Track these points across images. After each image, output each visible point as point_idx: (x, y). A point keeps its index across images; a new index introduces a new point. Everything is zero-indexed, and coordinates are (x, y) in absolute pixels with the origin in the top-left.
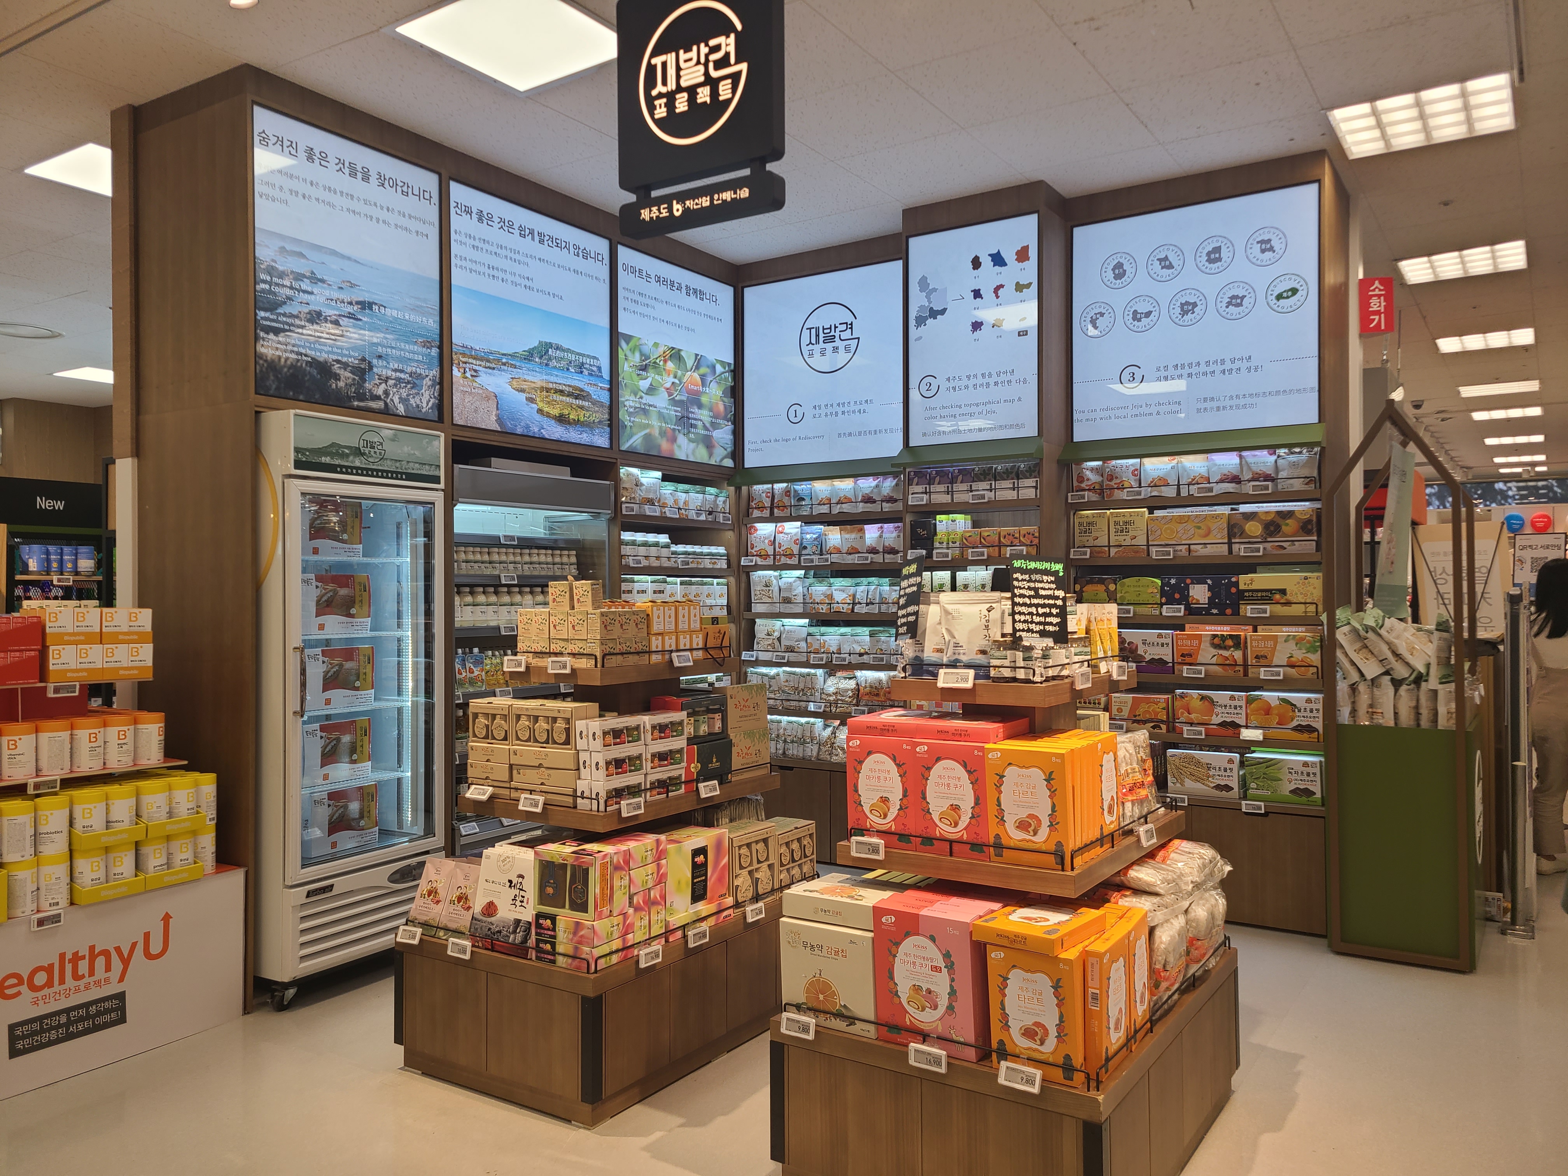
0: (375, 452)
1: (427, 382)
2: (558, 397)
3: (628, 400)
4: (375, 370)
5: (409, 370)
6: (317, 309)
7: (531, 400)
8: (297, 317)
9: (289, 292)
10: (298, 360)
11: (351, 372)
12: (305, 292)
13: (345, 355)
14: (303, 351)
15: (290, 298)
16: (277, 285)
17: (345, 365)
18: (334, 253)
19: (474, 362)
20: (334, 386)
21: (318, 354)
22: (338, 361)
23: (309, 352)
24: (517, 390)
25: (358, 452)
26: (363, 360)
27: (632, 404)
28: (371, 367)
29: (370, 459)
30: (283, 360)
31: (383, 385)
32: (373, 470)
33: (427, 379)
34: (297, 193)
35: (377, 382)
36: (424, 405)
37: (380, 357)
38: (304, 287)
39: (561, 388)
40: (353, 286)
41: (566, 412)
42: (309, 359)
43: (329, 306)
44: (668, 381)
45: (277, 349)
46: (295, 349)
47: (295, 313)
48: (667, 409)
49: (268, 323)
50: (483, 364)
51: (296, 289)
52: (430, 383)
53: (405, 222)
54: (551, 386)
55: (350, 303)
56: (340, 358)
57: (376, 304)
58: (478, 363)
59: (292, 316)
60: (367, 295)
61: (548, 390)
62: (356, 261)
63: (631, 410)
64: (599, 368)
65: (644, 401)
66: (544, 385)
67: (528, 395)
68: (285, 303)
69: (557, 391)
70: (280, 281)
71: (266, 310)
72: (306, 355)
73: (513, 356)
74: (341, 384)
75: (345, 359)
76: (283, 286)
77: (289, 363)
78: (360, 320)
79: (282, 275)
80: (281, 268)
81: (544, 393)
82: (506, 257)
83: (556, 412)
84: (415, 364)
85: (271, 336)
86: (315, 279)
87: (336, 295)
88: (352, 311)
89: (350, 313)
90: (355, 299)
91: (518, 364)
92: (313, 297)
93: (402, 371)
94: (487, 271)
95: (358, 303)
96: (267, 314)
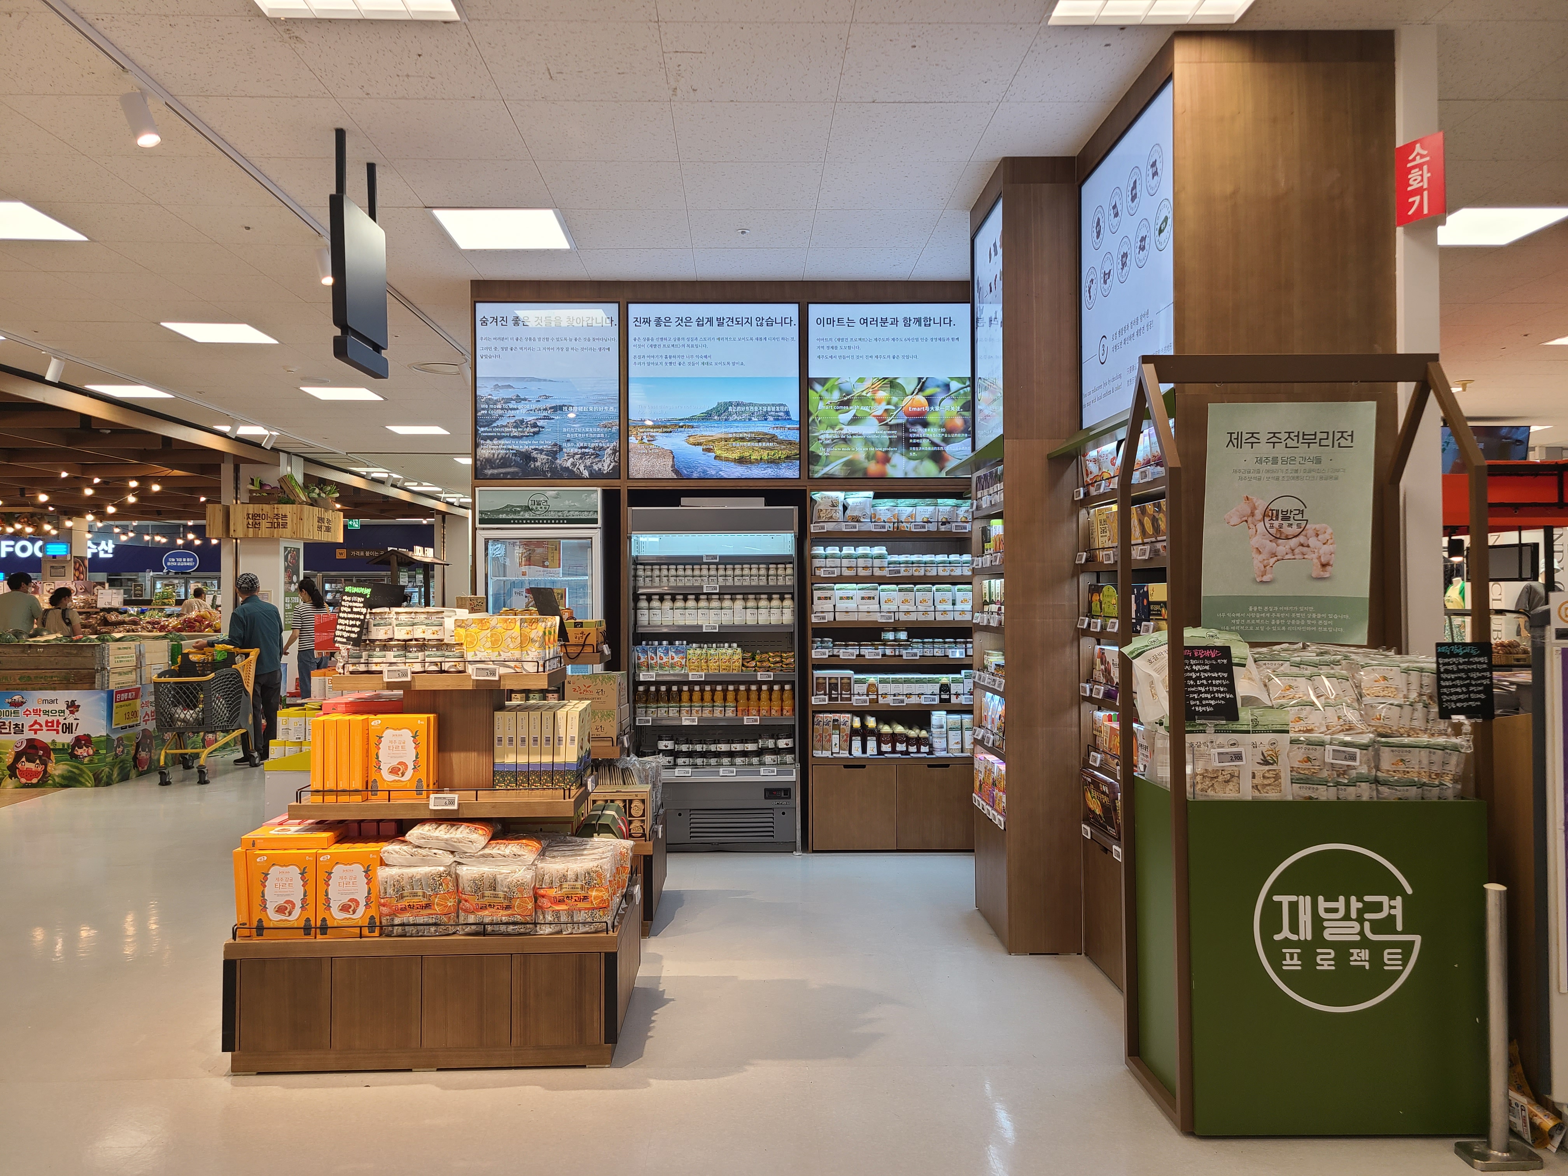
0: (541, 508)
1: (609, 451)
2: (739, 444)
3: (823, 433)
4: (564, 450)
5: (593, 445)
6: (521, 418)
7: (709, 450)
8: (506, 426)
9: (500, 412)
10: (506, 454)
11: (546, 455)
12: (511, 409)
13: (542, 445)
14: (511, 447)
15: (501, 416)
16: (492, 409)
17: (541, 451)
18: (533, 379)
19: (652, 430)
20: (532, 466)
21: (521, 447)
22: (536, 449)
23: (514, 447)
24: (694, 445)
25: (527, 509)
26: (556, 445)
27: (828, 436)
28: (561, 449)
29: (537, 513)
30: (496, 456)
31: (571, 459)
32: (539, 520)
33: (609, 449)
34: (506, 349)
35: (566, 458)
36: (606, 468)
37: (568, 441)
38: (511, 406)
39: (741, 435)
40: (547, 397)
41: (747, 454)
42: (515, 451)
43: (529, 415)
44: (879, 410)
45: (492, 449)
46: (505, 447)
47: (505, 424)
48: (877, 435)
49: (486, 434)
50: (661, 430)
51: (506, 409)
52: (611, 452)
53: (591, 344)
54: (730, 436)
55: (546, 409)
56: (537, 447)
57: (565, 406)
58: (655, 430)
59: (503, 426)
60: (558, 401)
61: (726, 440)
62: (550, 381)
63: (828, 442)
64: (787, 413)
65: (844, 432)
66: (723, 436)
67: (705, 447)
68: (498, 419)
69: (736, 439)
70: (495, 407)
71: (484, 426)
72: (512, 450)
73: (691, 419)
74: (538, 464)
75: (541, 447)
76: (497, 409)
77: (500, 456)
78: (553, 419)
79: (496, 402)
80: (495, 398)
81: (723, 443)
82: (684, 346)
83: (736, 456)
84: (598, 441)
85: (488, 442)
86: (519, 399)
87: (534, 407)
88: (546, 414)
89: (545, 416)
90: (548, 405)
91: (695, 424)
92: (518, 411)
93: (586, 448)
94: (664, 360)
95: (551, 408)
96: (486, 429)
